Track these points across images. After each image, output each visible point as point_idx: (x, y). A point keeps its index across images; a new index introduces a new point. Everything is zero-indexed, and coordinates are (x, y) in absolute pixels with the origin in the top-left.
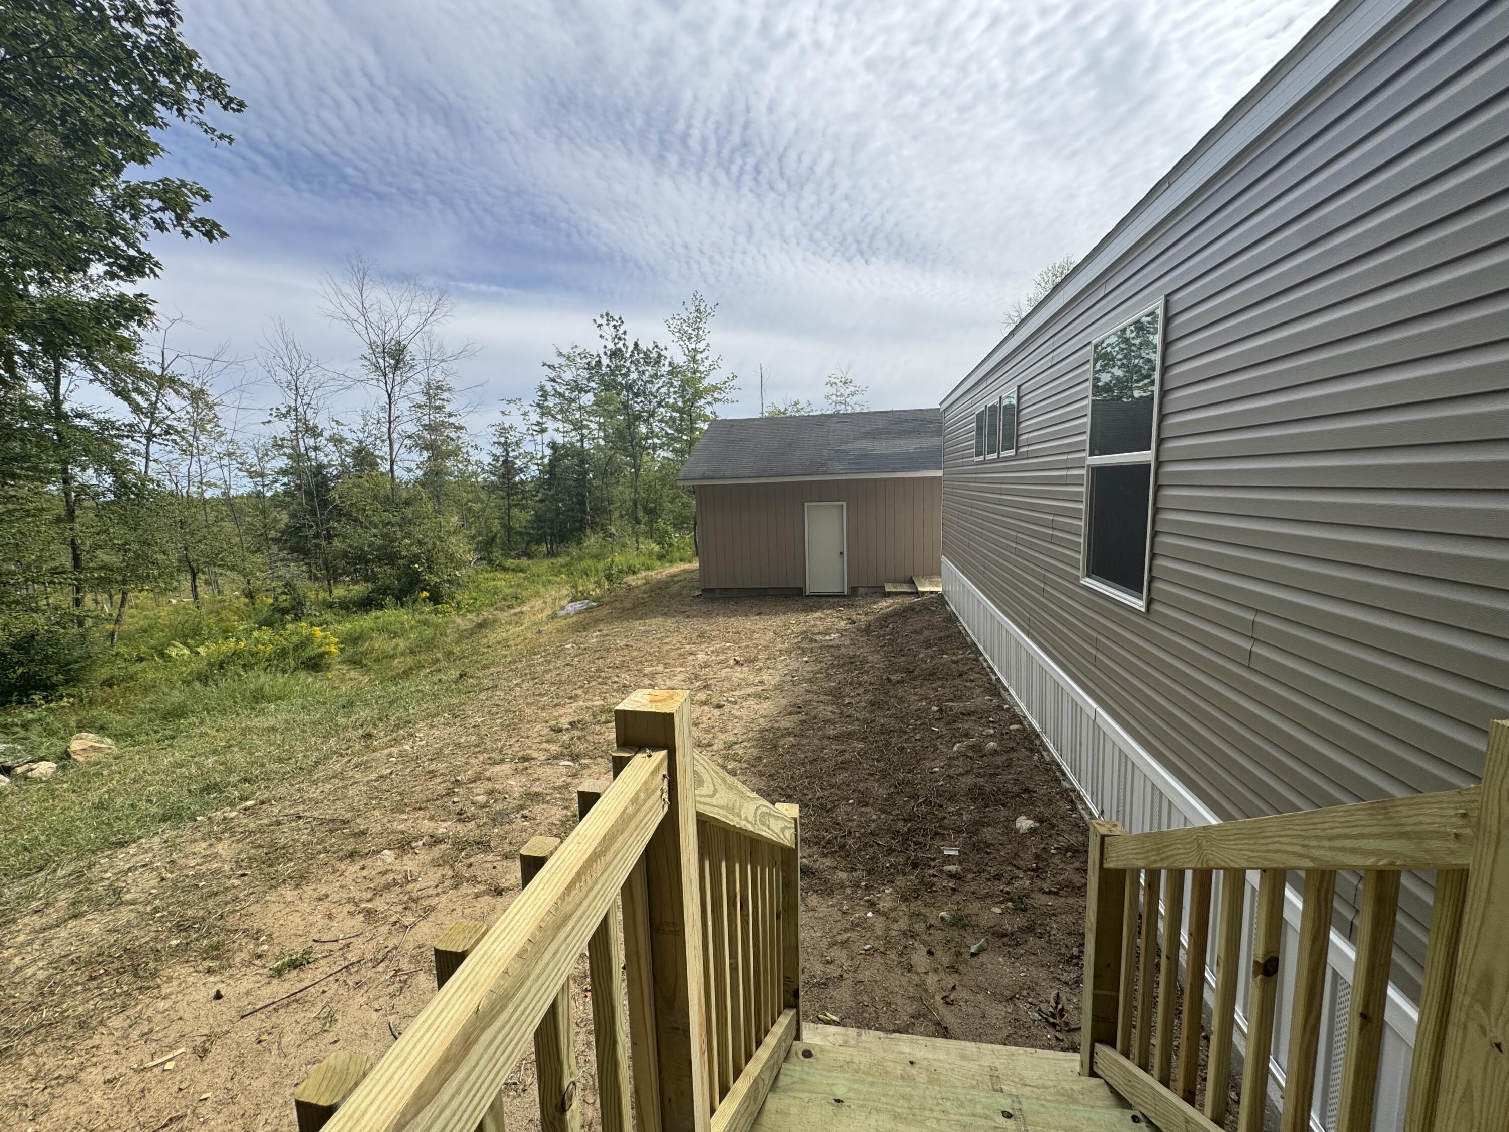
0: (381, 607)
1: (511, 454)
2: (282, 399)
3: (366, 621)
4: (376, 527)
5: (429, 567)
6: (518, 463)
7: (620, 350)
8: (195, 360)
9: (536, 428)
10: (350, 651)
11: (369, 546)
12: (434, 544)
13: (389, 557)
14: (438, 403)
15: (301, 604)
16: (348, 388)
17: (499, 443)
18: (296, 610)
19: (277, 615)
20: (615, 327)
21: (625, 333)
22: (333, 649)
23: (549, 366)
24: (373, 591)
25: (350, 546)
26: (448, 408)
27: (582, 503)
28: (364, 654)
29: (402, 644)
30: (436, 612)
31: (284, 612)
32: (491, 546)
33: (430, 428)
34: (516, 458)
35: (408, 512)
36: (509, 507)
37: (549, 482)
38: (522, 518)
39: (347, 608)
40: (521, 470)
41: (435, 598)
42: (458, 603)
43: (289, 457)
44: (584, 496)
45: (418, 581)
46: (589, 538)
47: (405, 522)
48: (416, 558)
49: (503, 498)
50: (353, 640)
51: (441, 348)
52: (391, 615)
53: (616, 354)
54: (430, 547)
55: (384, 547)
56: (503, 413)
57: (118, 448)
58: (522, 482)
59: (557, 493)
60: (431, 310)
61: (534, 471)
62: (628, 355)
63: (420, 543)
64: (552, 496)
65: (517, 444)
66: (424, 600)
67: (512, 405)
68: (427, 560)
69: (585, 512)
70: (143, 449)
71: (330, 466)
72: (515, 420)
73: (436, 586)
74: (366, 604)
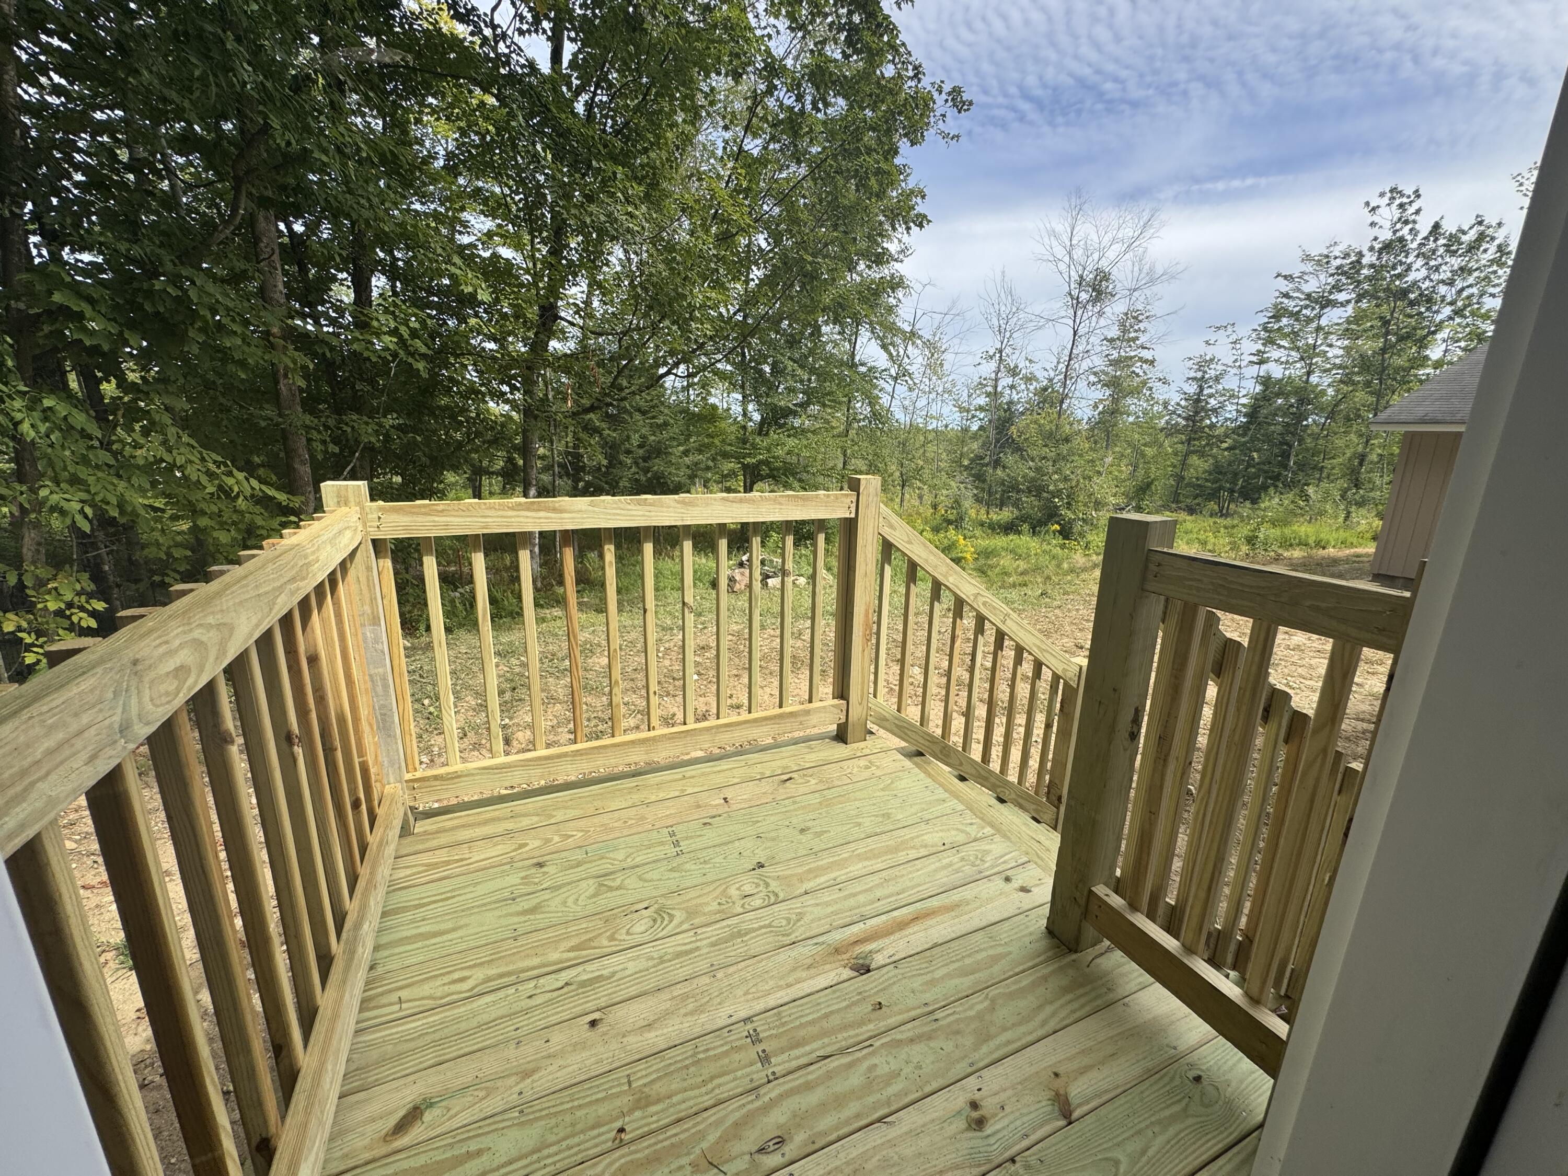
0: (1019, 533)
1: (1205, 392)
2: (991, 344)
3: (1000, 541)
4: (1033, 460)
5: (1068, 503)
6: (1213, 402)
7: (1402, 240)
8: (934, 315)
9: (1255, 359)
10: (982, 561)
11: (1023, 477)
12: (1078, 481)
13: (1036, 489)
14: (1132, 335)
15: (962, 519)
16: (1040, 328)
17: (1194, 379)
18: (957, 523)
19: (945, 525)
20: (1401, 206)
21: (1418, 212)
22: (968, 556)
23: (1285, 277)
24: (1017, 518)
25: (1008, 475)
26: (1143, 339)
27: (1286, 455)
28: (991, 567)
29: (1023, 565)
30: (1063, 547)
31: (950, 522)
32: (1144, 493)
33: (1115, 363)
34: (1211, 396)
35: (1064, 448)
36: (1187, 455)
37: (1245, 428)
38: (1199, 466)
39: (993, 529)
40: (1215, 411)
41: (1066, 533)
42: (1088, 543)
43: (988, 395)
44: (1291, 446)
45: (1056, 515)
46: (1271, 498)
47: (1060, 457)
48: (1058, 493)
49: (1183, 443)
50: (987, 554)
51: (1152, 270)
52: (1026, 541)
53: (1394, 246)
54: (1074, 484)
55: (1033, 480)
56: (1207, 343)
57: (876, 387)
58: (1212, 426)
59: (1252, 440)
60: (1136, 234)
61: (1230, 411)
62: (1414, 245)
63: (1066, 479)
64: (1245, 443)
65: (1217, 379)
66: (1054, 532)
67: (1222, 331)
68: (1068, 496)
69: (1286, 467)
70: (890, 389)
71: (1019, 402)
72: (1223, 352)
73: (1071, 522)
74: (1009, 528)
